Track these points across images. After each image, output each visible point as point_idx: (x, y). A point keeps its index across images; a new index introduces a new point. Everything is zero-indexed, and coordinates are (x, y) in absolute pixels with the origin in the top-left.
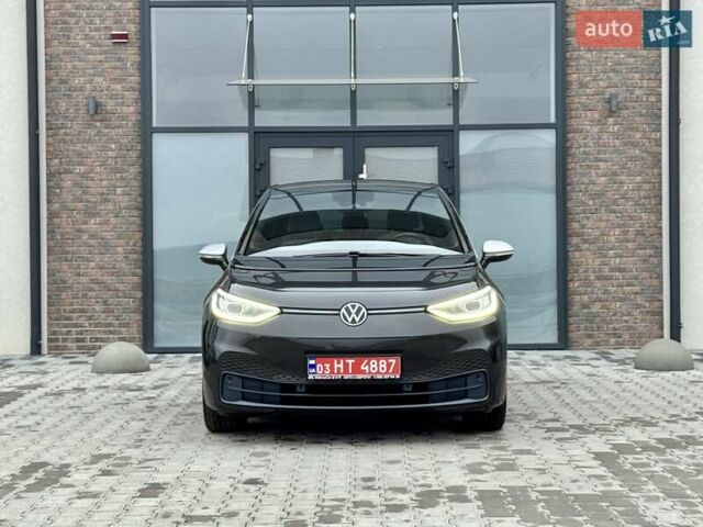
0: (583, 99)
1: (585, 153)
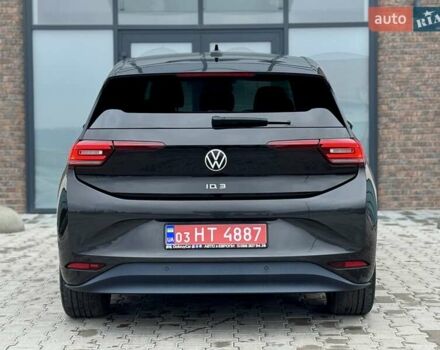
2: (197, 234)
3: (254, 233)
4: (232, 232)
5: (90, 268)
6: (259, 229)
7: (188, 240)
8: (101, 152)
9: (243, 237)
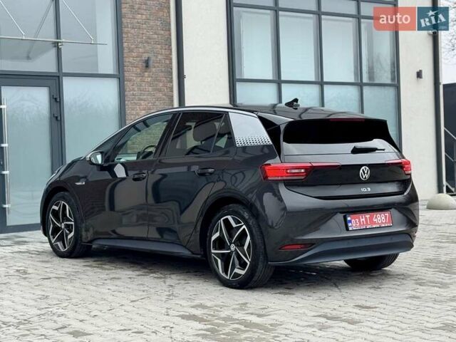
0: (131, 59)
1: (133, 95)
2: (362, 220)
3: (386, 217)
4: (376, 217)
5: (302, 248)
6: (387, 214)
7: (358, 223)
8: (303, 171)
9: (381, 219)
